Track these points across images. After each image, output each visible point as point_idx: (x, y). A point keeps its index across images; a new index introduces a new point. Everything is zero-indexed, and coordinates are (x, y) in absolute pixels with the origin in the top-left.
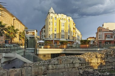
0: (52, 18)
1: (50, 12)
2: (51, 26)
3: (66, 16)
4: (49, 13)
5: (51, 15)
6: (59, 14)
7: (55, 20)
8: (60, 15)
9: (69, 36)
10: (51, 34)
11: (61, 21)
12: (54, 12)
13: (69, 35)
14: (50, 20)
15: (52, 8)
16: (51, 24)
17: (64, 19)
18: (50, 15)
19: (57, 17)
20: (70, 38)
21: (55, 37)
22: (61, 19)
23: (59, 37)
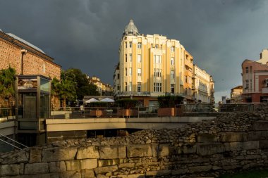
0: (131, 46)
1: (127, 33)
2: (128, 65)
3: (165, 38)
4: (124, 34)
5: (130, 38)
6: (147, 36)
7: (138, 50)
8: (151, 36)
9: (172, 85)
10: (128, 84)
11: (152, 50)
12: (136, 31)
13: (173, 82)
14: (128, 51)
16: (129, 58)
17: (160, 46)
18: (126, 38)
19: (144, 42)
20: (176, 91)
21: (139, 89)
22: (154, 46)
23: (148, 89)
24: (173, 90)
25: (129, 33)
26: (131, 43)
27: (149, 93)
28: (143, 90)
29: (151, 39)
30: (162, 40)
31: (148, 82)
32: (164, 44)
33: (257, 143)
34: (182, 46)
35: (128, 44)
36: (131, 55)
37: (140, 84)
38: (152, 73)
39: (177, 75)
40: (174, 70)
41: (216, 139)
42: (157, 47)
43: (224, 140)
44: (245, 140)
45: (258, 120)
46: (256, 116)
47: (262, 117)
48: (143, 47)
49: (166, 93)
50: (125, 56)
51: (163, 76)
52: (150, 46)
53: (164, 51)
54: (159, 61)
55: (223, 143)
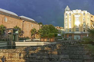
0: (67, 15)
1: (65, 10)
2: (66, 22)
3: (81, 10)
5: (66, 12)
6: (73, 10)
7: (70, 16)
8: (75, 10)
9: (84, 29)
10: (66, 29)
11: (75, 16)
12: (69, 9)
13: (84, 27)
14: (66, 17)
15: (67, 7)
17: (78, 14)
19: (72, 13)
21: (70, 31)
22: (76, 14)
23: (74, 30)
24: (84, 31)
27: (74, 32)
28: (71, 31)
30: (79, 11)
31: (74, 28)
32: (80, 13)
33: (68, 56)
34: (88, 13)
35: (66, 15)
36: (67, 18)
37: (70, 29)
38: (75, 25)
39: (86, 24)
40: (85, 22)
41: (46, 53)
42: (77, 14)
43: (49, 53)
44: (60, 54)
45: (70, 45)
46: (69, 43)
47: (72, 43)
48: (71, 15)
49: (81, 32)
50: (65, 19)
51: (80, 25)
52: (74, 14)
53: (80, 16)
54: (78, 20)
55: (48, 54)
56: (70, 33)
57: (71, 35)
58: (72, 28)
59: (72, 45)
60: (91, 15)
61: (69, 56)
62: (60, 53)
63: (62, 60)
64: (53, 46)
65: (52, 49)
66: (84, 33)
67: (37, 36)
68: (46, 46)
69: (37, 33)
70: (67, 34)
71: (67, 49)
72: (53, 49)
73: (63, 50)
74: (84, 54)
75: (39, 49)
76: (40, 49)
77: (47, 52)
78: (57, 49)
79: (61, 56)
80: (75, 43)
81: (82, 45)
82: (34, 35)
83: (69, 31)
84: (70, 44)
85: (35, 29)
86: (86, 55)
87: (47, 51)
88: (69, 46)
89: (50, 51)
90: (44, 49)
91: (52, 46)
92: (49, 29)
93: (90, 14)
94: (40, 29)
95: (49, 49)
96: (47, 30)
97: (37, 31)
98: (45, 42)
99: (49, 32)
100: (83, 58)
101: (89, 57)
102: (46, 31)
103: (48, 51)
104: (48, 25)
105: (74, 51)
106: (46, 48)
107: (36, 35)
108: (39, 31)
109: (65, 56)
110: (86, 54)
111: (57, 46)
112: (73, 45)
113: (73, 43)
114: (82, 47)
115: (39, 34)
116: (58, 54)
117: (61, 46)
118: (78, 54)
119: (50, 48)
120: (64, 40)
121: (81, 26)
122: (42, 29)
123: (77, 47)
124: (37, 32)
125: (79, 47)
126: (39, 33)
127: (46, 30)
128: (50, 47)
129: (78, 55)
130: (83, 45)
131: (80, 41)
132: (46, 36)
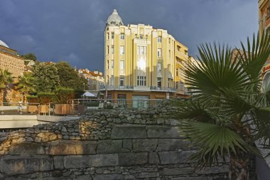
0: (113, 37)
1: (109, 23)
2: (109, 56)
3: (151, 27)
4: (107, 24)
5: (112, 28)
6: (131, 25)
7: (121, 42)
8: (136, 26)
9: (159, 79)
10: (110, 76)
11: (135, 41)
12: (119, 20)
13: (159, 75)
14: (110, 42)
15: (115, 13)
16: (111, 50)
17: (145, 37)
18: (108, 29)
19: (127, 32)
21: (122, 83)
22: (138, 36)
23: (132, 83)
24: (160, 84)
25: (112, 23)
26: (113, 33)
27: (132, 87)
28: (125, 84)
29: (135, 29)
30: (147, 29)
31: (131, 76)
32: (150, 35)
34: (170, 36)
35: (111, 35)
36: (113, 47)
37: (122, 77)
38: (134, 68)
39: (165, 66)
40: (161, 62)
41: (41, 151)
42: (141, 38)
43: (53, 152)
44: (90, 152)
45: (122, 123)
46: (118, 117)
47: (129, 118)
48: (126, 37)
49: (151, 88)
50: (107, 47)
51: (148, 69)
52: (134, 37)
53: (149, 42)
54: (143, 53)
55: (51, 156)
56: (122, 88)
57: (125, 95)
58: (128, 77)
59: (128, 125)
60: (177, 44)
61: (120, 158)
62: (92, 149)
63: (98, 171)
64: (67, 128)
65: (63, 139)
66: (158, 90)
67: (14, 96)
68: (41, 128)
69: (14, 87)
70: (114, 91)
71: (115, 137)
72: (66, 137)
73: (100, 141)
74: (162, 151)
75: (14, 141)
76: (21, 140)
77: (47, 148)
78: (81, 137)
79: (95, 158)
80: (139, 116)
81: (156, 124)
82: (5, 93)
83: (119, 83)
84: (123, 120)
85: (9, 74)
86: (169, 151)
87: (44, 147)
88: (119, 126)
89: (57, 146)
90: (34, 139)
91: (64, 129)
92: (59, 74)
93: (173, 39)
94: (25, 75)
95: (54, 138)
96: (51, 79)
97: (16, 81)
98: (42, 114)
99: (57, 84)
100: (160, 161)
101: (175, 158)
102: (47, 80)
103: (50, 147)
104: (55, 64)
105: (134, 141)
106: (41, 135)
107: (10, 93)
108: (22, 81)
109: (105, 158)
110: (167, 149)
111: (83, 129)
112: (133, 123)
113: (133, 117)
114: (158, 130)
115: (23, 90)
116: (86, 154)
117: (94, 126)
118: (147, 149)
119: (56, 134)
120: (105, 108)
121: (150, 71)
122: (35, 75)
123: (142, 128)
124: (17, 85)
125: (150, 130)
126: (21, 85)
127: (49, 77)
128: (56, 131)
129: (146, 154)
130: (161, 124)
131: (152, 112)
132: (45, 95)
